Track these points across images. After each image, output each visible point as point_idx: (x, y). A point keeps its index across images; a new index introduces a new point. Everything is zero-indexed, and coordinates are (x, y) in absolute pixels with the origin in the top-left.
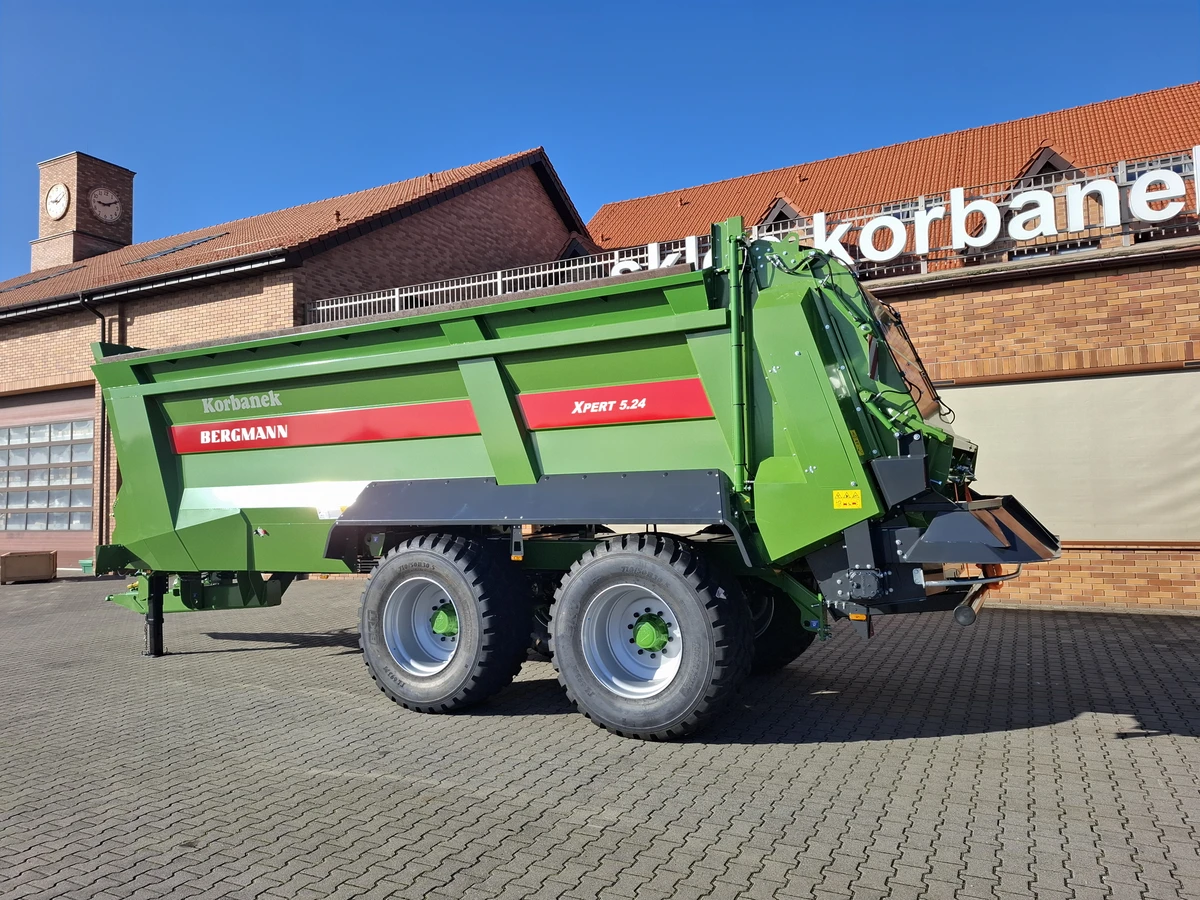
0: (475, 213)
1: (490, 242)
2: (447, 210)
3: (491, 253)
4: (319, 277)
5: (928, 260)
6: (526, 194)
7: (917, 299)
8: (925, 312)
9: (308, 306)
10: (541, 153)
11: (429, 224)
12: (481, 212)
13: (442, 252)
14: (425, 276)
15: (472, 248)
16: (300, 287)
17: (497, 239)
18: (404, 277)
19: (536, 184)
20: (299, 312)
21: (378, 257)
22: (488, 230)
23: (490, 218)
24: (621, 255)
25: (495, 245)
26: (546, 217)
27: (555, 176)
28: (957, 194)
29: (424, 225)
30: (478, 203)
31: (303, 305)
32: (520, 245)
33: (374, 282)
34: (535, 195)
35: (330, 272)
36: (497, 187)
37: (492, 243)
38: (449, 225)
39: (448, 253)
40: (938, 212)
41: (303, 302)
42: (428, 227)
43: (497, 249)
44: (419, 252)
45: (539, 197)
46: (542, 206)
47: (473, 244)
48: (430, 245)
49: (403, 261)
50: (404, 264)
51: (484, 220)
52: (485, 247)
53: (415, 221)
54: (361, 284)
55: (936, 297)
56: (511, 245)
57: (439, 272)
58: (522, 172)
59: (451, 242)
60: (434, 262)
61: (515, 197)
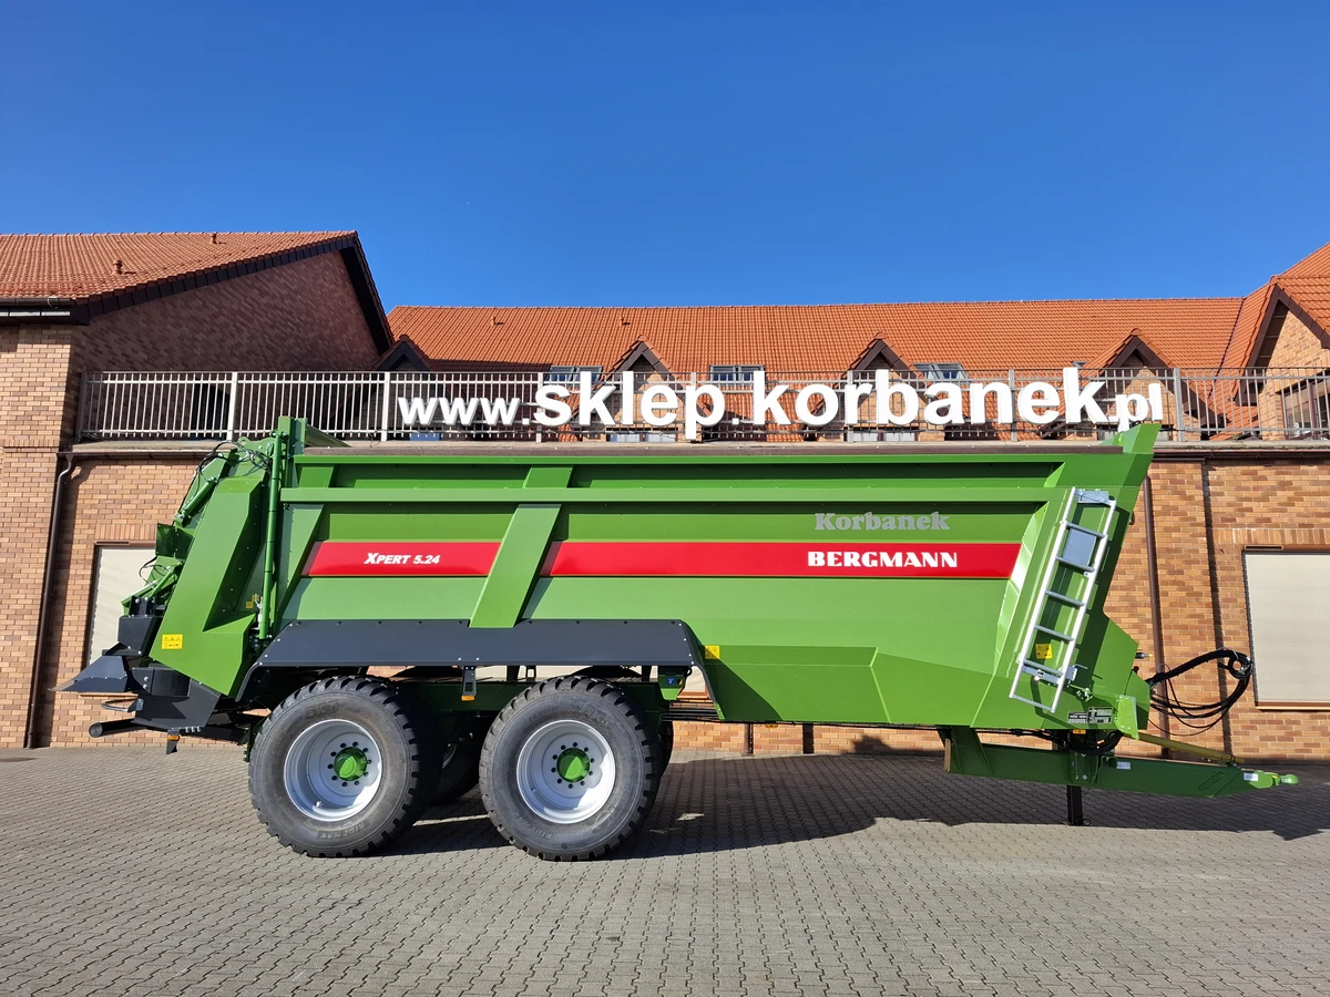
0: (279, 292)
1: (291, 328)
2: (250, 283)
3: (291, 341)
4: (98, 341)
6: (330, 279)
9: (85, 376)
10: (354, 238)
11: (229, 296)
12: (284, 292)
13: (239, 331)
14: (218, 357)
15: (270, 332)
16: (78, 350)
17: (297, 325)
18: (195, 355)
19: (343, 271)
20: (73, 382)
21: (169, 327)
22: (290, 313)
23: (293, 300)
24: (546, 378)
25: (296, 332)
26: (349, 310)
27: (366, 266)
29: (223, 295)
30: (282, 281)
31: (80, 375)
32: (321, 336)
33: (161, 356)
34: (340, 283)
35: (113, 337)
36: (303, 266)
37: (293, 330)
38: (250, 301)
39: (246, 334)
41: (79, 370)
42: (227, 299)
43: (297, 337)
44: (215, 328)
45: (344, 286)
46: (343, 295)
47: (272, 327)
48: (228, 321)
49: (197, 336)
50: (197, 340)
51: (287, 302)
52: (286, 334)
53: (215, 290)
54: (146, 357)
56: (311, 335)
57: (235, 355)
58: (329, 255)
59: (250, 321)
60: (230, 342)
61: (321, 281)
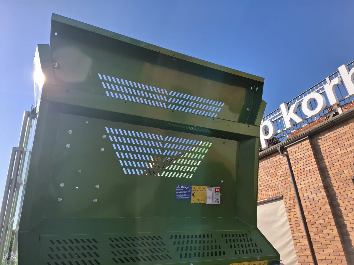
5: (341, 107)
7: (338, 128)
8: (345, 133)
28: (342, 69)
40: (336, 81)
55: (348, 124)
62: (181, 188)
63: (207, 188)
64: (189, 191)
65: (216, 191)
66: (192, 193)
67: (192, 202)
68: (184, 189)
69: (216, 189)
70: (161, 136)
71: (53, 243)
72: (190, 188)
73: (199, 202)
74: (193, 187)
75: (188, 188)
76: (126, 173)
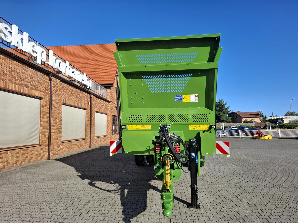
62: (177, 96)
63: (191, 95)
64: (181, 97)
65: (196, 96)
66: (183, 98)
67: (183, 101)
68: (179, 97)
69: (196, 95)
70: (165, 76)
71: (130, 116)
72: (182, 96)
73: (186, 102)
74: (183, 95)
75: (181, 96)
76: (152, 92)
